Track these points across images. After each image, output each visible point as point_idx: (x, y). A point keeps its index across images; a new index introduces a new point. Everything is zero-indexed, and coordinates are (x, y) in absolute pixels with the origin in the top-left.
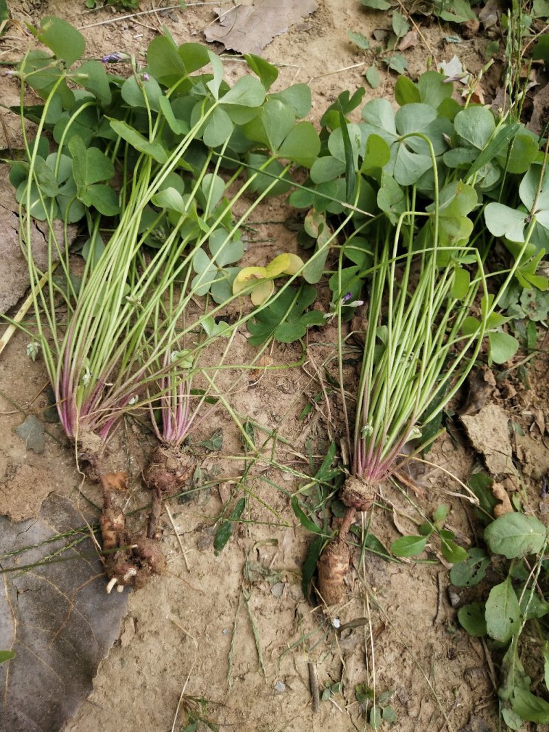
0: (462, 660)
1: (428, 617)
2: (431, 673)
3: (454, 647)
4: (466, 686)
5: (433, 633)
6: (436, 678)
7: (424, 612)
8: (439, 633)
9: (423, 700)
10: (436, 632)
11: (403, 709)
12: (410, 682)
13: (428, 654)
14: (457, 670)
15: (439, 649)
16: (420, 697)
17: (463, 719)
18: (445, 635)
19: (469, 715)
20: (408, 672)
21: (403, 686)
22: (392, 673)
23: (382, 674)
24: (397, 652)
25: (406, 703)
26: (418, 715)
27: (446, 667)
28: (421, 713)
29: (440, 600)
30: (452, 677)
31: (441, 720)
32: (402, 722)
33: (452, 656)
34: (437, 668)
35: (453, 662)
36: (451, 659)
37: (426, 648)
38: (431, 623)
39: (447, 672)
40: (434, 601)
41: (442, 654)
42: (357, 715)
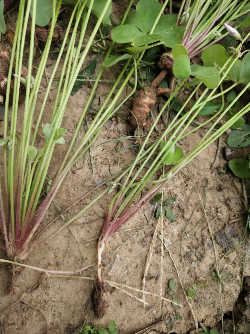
0: (226, 193)
1: (208, 163)
2: (204, 196)
3: (222, 184)
4: (226, 208)
5: (209, 173)
6: (207, 200)
7: (206, 159)
8: (214, 174)
9: (196, 210)
10: (212, 173)
11: (180, 214)
12: (189, 198)
13: (204, 185)
14: (222, 198)
15: (212, 184)
16: (193, 208)
17: (220, 227)
18: (217, 175)
19: (225, 224)
20: (188, 192)
21: (183, 200)
22: (177, 191)
23: (170, 191)
24: (183, 180)
25: (184, 210)
26: (190, 219)
27: (214, 195)
28: (192, 218)
29: (218, 153)
30: (217, 201)
31: (205, 224)
32: (178, 221)
33: (220, 189)
34: (208, 194)
35: (220, 193)
36: (219, 191)
37: (203, 180)
38: (209, 167)
39: (214, 198)
40: (214, 154)
41: (213, 187)
42: (148, 211)
